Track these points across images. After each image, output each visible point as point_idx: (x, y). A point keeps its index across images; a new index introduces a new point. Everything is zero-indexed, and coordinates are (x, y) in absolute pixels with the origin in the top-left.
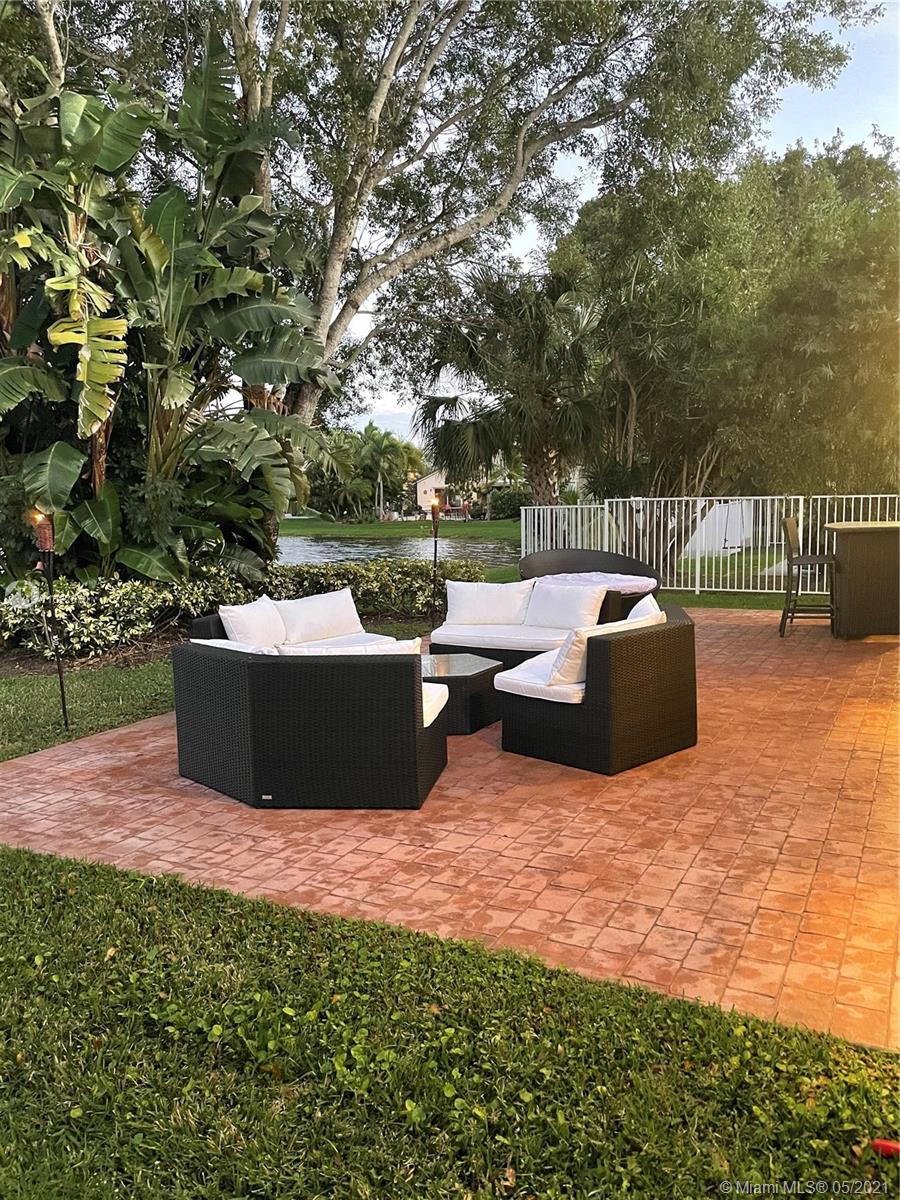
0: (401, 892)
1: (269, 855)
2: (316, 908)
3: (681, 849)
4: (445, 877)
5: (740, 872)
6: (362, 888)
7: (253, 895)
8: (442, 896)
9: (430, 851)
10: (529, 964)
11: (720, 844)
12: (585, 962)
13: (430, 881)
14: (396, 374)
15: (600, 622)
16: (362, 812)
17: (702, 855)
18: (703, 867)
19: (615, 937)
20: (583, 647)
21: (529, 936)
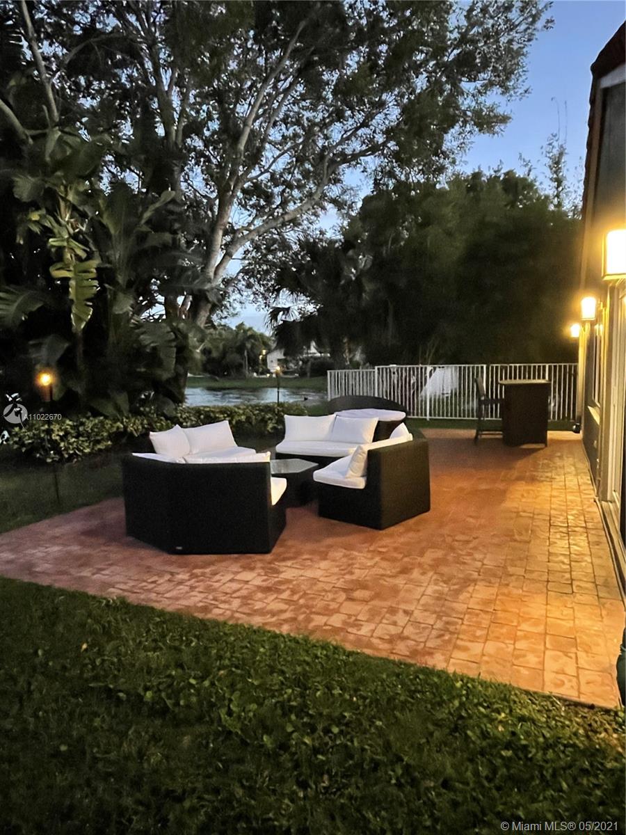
0: (258, 605)
1: (181, 583)
2: (209, 616)
3: (423, 574)
4: (285, 595)
5: (456, 587)
6: (236, 603)
7: (170, 609)
8: (283, 606)
9: (277, 579)
10: (336, 648)
11: (445, 569)
12: (369, 645)
13: (276, 598)
14: (254, 293)
15: (375, 440)
16: (236, 556)
17: (434, 577)
18: (436, 584)
19: (386, 629)
20: (365, 456)
21: (336, 631)
